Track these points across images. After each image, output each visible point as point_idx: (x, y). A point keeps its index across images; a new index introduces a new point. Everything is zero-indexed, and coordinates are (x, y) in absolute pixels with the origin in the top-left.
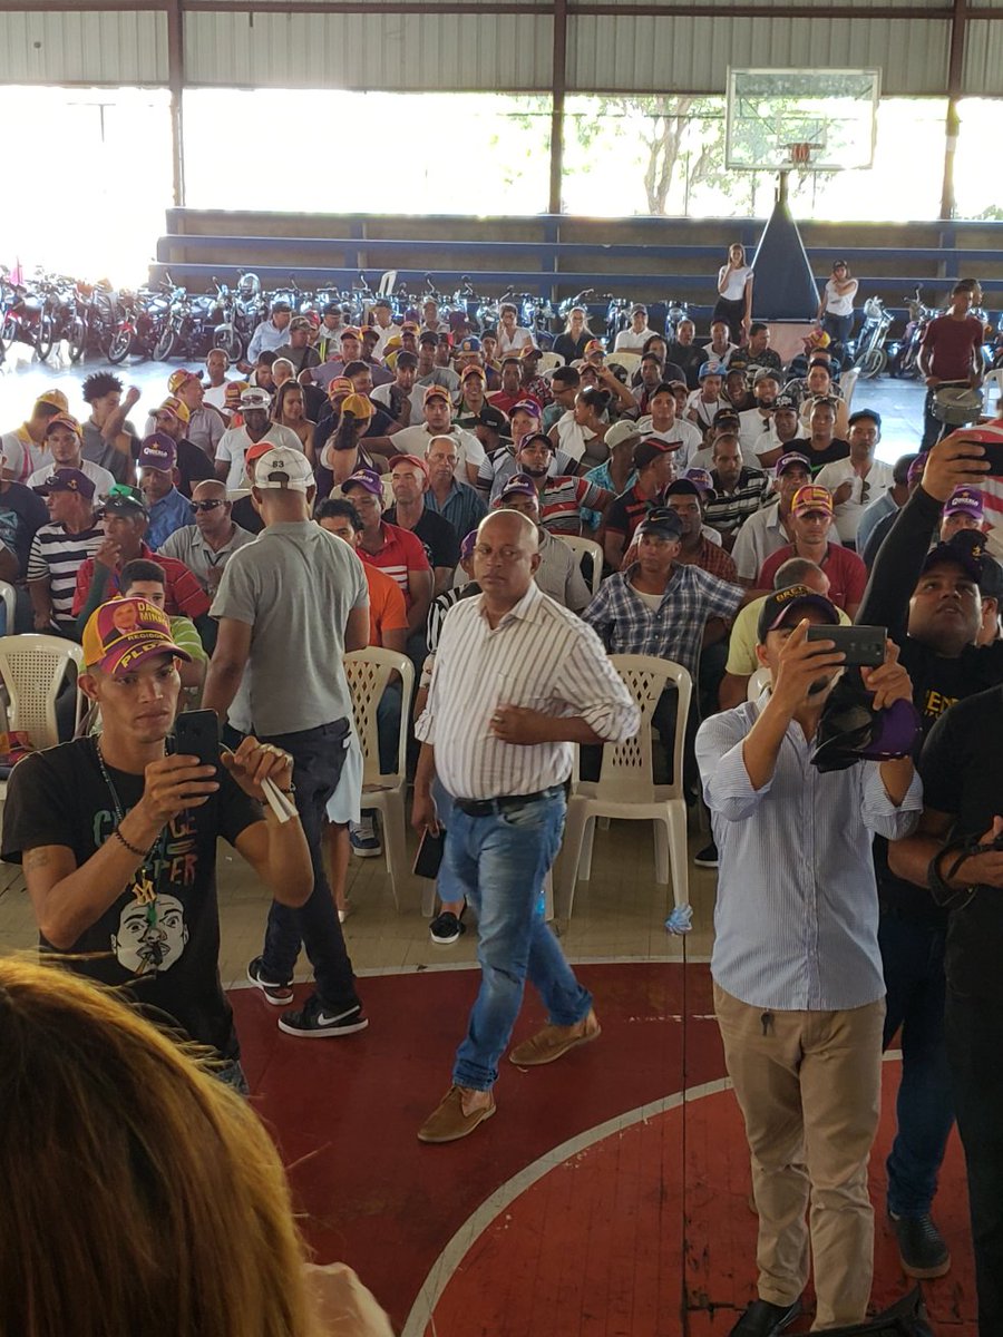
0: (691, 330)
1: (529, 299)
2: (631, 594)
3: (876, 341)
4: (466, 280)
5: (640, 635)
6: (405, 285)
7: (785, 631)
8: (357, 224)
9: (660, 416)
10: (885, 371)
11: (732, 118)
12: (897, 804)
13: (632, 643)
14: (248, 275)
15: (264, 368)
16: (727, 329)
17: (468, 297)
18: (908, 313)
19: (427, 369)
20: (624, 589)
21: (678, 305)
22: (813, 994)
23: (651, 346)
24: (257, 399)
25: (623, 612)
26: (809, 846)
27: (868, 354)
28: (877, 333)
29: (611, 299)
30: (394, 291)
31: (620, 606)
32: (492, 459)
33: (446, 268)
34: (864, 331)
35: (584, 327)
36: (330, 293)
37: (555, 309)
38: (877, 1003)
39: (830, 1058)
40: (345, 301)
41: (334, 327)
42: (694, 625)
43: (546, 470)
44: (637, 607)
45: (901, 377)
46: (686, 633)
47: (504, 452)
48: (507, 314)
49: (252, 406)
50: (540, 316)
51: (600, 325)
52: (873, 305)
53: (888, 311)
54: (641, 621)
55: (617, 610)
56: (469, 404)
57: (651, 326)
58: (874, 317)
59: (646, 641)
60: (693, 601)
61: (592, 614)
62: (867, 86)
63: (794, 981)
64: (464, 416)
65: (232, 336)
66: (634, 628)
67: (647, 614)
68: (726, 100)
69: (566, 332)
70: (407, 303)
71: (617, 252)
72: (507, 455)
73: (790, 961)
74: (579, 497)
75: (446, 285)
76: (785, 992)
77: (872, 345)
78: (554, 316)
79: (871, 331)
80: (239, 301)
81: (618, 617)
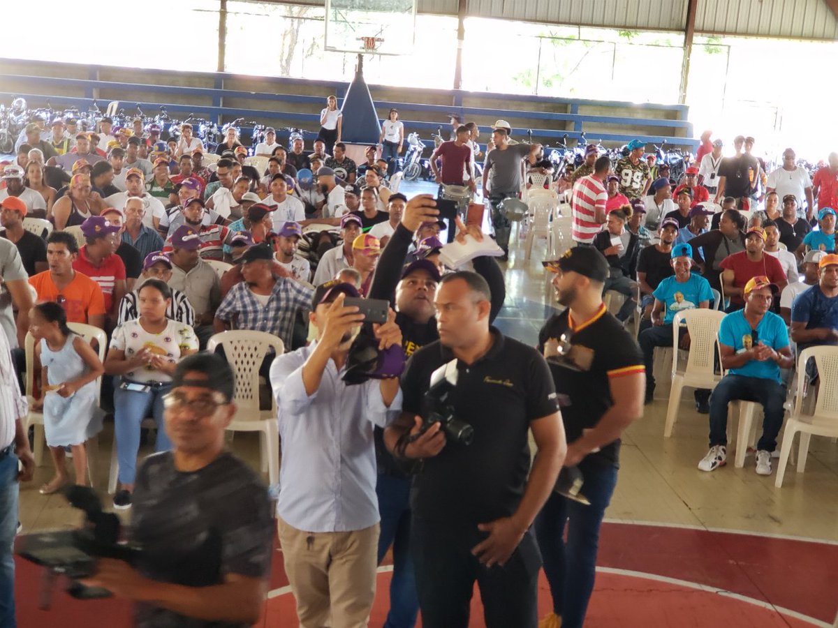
0: (301, 144)
1: (203, 123)
2: (250, 295)
3: (415, 158)
4: (163, 109)
5: (255, 320)
6: (123, 110)
7: (328, 304)
8: (93, 71)
9: (277, 193)
10: (420, 176)
11: (328, 21)
12: (387, 405)
13: (250, 325)
14: (19, 99)
15: (23, 155)
16: (323, 145)
17: (164, 119)
18: (433, 143)
19: (132, 160)
20: (245, 292)
21: (297, 131)
22: (338, 522)
23: (276, 153)
24: (15, 172)
25: (244, 306)
26: (337, 432)
27: (410, 166)
28: (415, 154)
29: (254, 125)
30: (116, 113)
31: (243, 302)
32: (168, 213)
33: (152, 101)
34: (408, 153)
35: (236, 140)
36: (73, 112)
37: (220, 129)
38: (374, 526)
39: (347, 561)
40: (83, 118)
41: (73, 132)
42: (289, 314)
43: (201, 221)
44: (253, 303)
45: (430, 181)
46: (284, 319)
47: (176, 210)
48: (186, 130)
49: (11, 176)
50: (210, 133)
51: (247, 140)
52: (413, 137)
53: (422, 142)
54: (256, 312)
55: (241, 305)
56: (159, 182)
57: (277, 141)
58: (414, 144)
59: (259, 324)
60: (288, 300)
61: (225, 307)
62: (409, 6)
63: (327, 513)
64: (155, 189)
65: (6, 137)
66: (251, 316)
67: (259, 307)
68: (325, 10)
69: (224, 143)
70: (124, 121)
71: (260, 97)
72: (178, 212)
73: (324, 503)
74: (222, 237)
75: (151, 111)
76: (321, 522)
77: (413, 160)
78: (219, 133)
79: (412, 152)
80: (12, 115)
81: (241, 309)
